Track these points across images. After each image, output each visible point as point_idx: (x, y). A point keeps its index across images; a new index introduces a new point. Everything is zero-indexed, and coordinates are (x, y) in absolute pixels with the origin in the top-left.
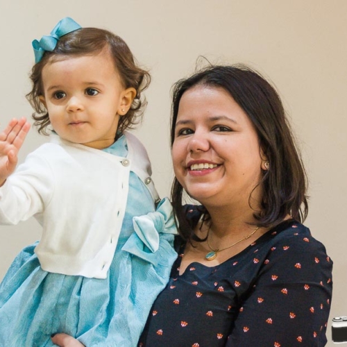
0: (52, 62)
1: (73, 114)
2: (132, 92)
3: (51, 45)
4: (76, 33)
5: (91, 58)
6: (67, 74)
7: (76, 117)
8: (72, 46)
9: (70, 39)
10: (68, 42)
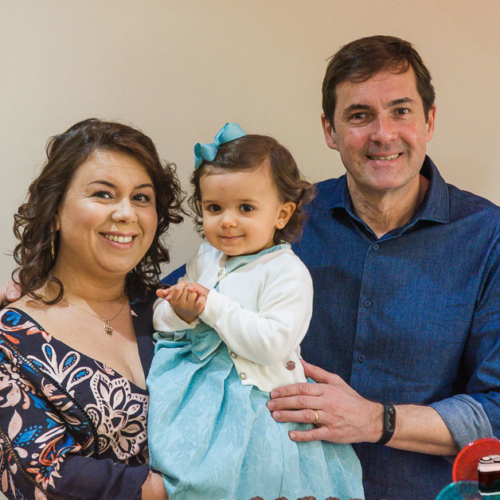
0: (210, 174)
1: (227, 231)
2: (292, 206)
3: (211, 155)
4: (237, 142)
5: (247, 174)
6: (223, 189)
7: (229, 233)
8: (230, 159)
9: (229, 150)
10: (226, 155)
